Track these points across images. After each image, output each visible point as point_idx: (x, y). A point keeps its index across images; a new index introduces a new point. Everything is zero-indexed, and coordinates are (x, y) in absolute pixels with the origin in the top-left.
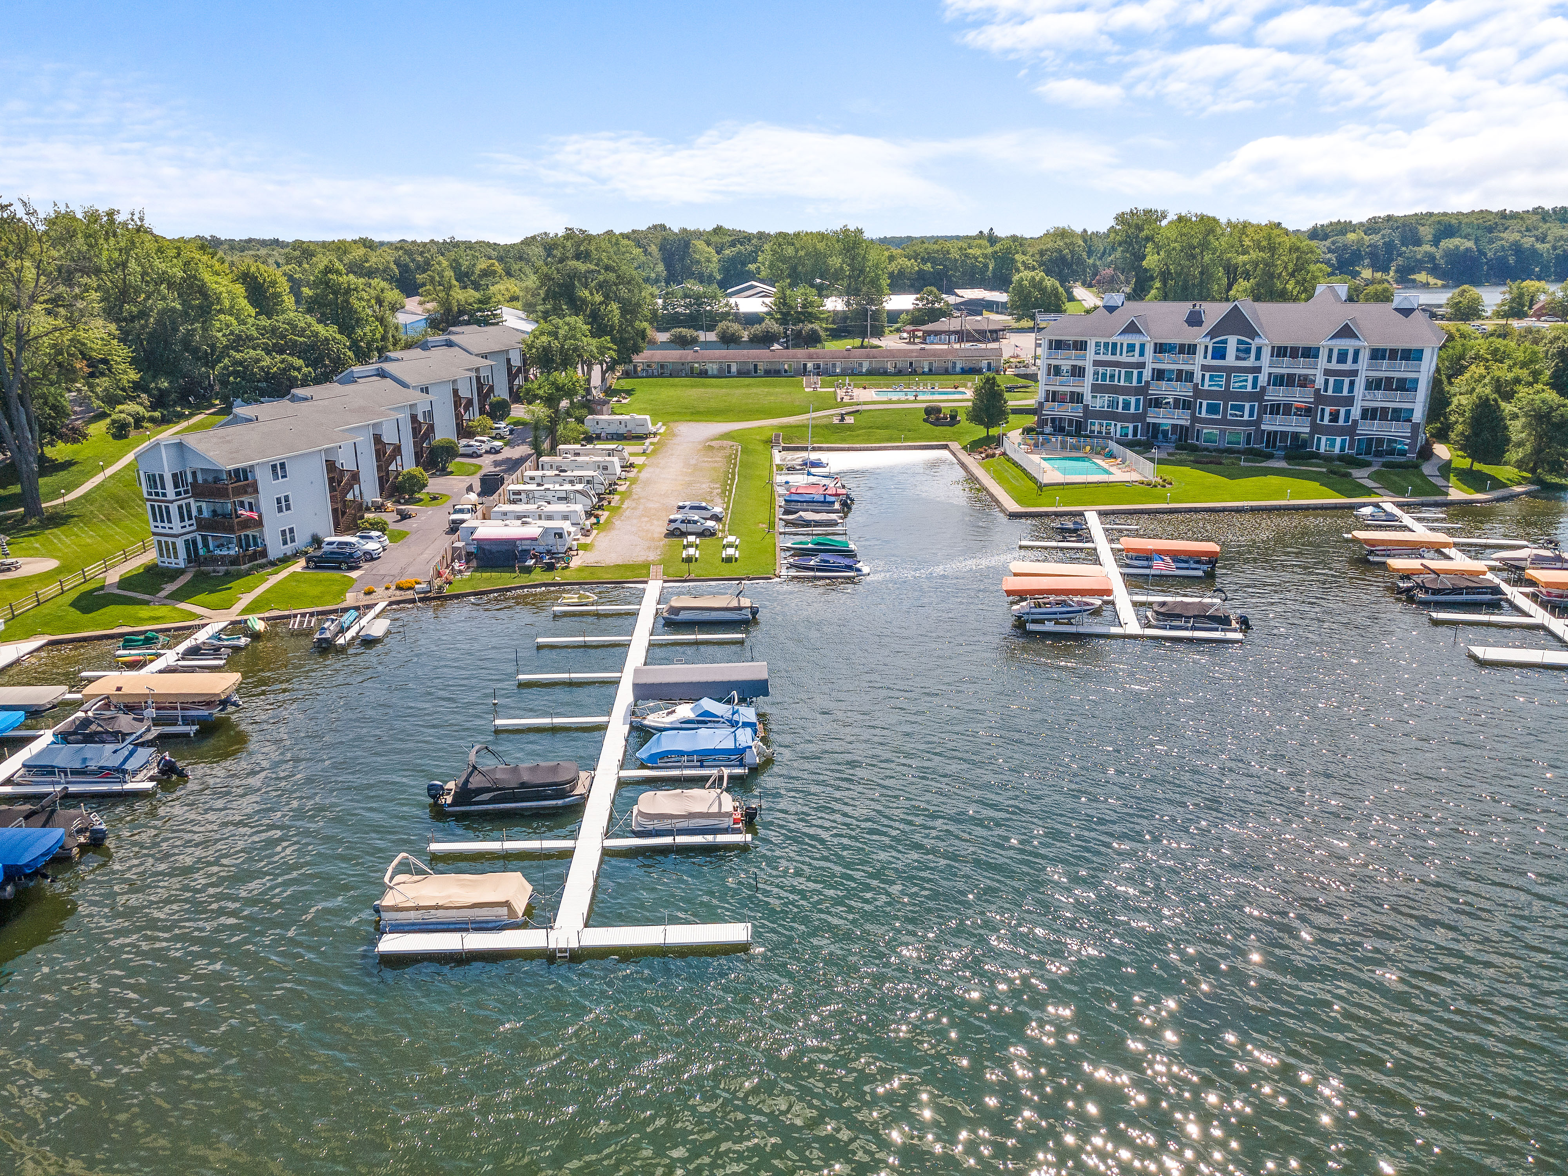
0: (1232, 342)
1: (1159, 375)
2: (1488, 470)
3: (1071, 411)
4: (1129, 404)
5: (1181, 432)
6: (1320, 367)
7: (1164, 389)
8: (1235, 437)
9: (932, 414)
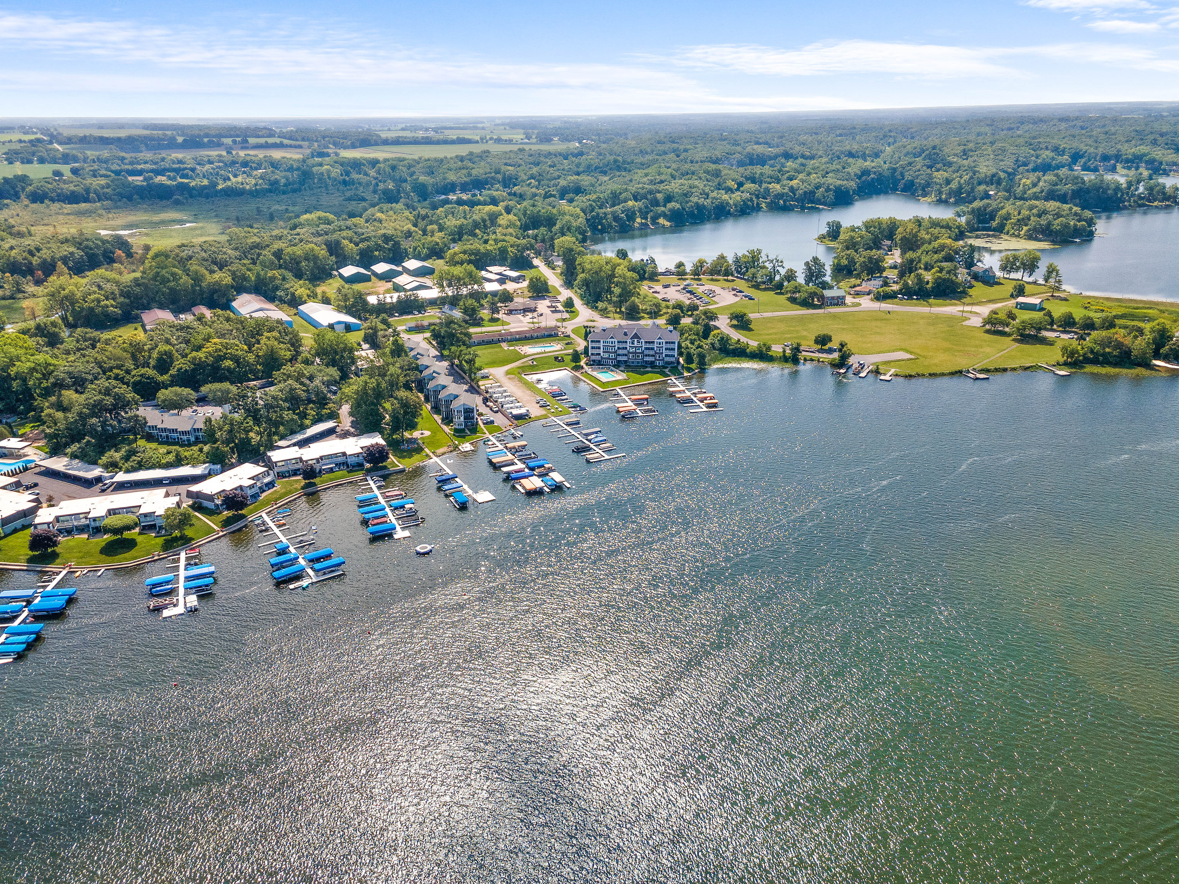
0: (635, 340)
1: (619, 348)
2: (690, 366)
3: (598, 358)
4: (612, 356)
5: (625, 362)
6: (655, 346)
7: (620, 352)
8: (638, 363)
9: (556, 358)
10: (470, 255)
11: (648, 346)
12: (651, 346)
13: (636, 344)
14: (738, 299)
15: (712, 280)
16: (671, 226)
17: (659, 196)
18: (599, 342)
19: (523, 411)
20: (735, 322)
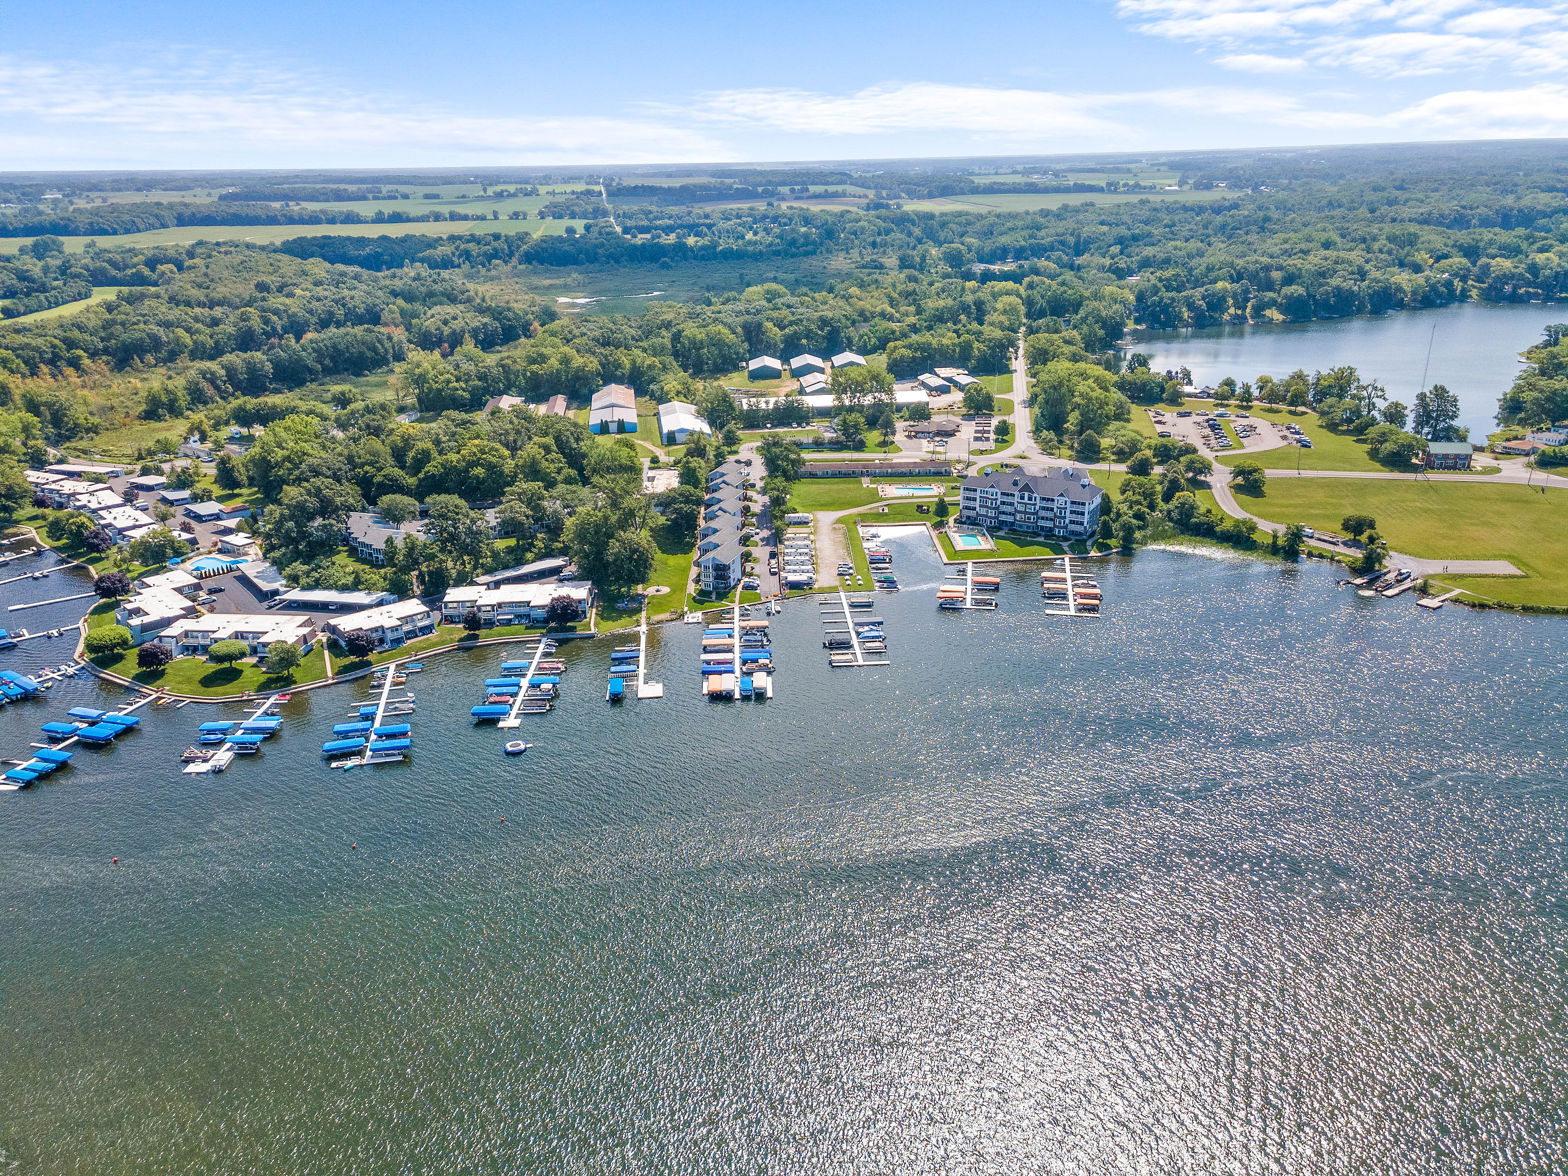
0: (1026, 494)
1: (1003, 503)
2: (1108, 541)
3: (972, 513)
4: (991, 513)
5: (1012, 524)
6: (1055, 506)
7: (1004, 508)
8: (1028, 527)
9: (920, 507)
10: (916, 350)
11: (1045, 504)
12: (1049, 505)
13: (1026, 500)
14: (1285, 443)
15: (1270, 411)
16: (1284, 321)
17: (1276, 275)
18: (975, 490)
19: (803, 577)
20: (1240, 480)
